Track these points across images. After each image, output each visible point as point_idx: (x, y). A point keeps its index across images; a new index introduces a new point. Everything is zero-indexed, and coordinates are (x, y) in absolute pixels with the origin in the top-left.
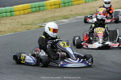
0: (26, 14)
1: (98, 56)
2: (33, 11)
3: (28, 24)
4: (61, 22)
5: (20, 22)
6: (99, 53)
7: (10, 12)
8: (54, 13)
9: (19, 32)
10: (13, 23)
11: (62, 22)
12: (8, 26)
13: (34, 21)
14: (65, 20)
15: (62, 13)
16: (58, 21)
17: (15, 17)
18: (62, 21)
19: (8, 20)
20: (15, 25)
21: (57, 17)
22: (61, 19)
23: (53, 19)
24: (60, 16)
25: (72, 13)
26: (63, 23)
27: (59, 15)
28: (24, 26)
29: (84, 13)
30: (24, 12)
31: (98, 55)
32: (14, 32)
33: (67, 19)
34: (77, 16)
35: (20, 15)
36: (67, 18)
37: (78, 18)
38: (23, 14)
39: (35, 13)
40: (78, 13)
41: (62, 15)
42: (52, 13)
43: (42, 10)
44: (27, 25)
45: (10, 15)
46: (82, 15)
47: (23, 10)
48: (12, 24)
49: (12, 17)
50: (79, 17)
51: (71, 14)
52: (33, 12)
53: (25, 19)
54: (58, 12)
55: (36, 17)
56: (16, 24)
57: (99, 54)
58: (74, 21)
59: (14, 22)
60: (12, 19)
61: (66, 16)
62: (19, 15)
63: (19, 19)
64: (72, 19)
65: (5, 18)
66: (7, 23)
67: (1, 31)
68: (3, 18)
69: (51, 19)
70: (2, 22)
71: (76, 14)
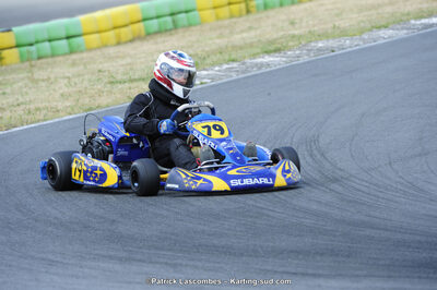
0: (126, 42)
1: (397, 182)
2: (152, 30)
3: (136, 77)
4: (256, 65)
5: (107, 73)
6: (400, 174)
7: (68, 38)
8: (232, 33)
9: (102, 107)
10: (79, 75)
11: (261, 66)
12: (60, 88)
14: (271, 59)
15: (258, 32)
16: (244, 64)
17: (85, 55)
18: (259, 60)
19: (62, 69)
20: (86, 83)
21: (241, 48)
22: (254, 56)
23: (227, 57)
24: (251, 45)
25: (296, 32)
26: (264, 70)
27: (248, 41)
28: (120, 86)
29: (338, 28)
30: (118, 36)
31: (398, 179)
33: (277, 54)
34: (316, 41)
35: (105, 46)
36: (278, 50)
37: (320, 50)
38: (114, 41)
39: (160, 39)
40: (316, 28)
41: (259, 41)
42: (221, 36)
43: (184, 27)
44: (132, 81)
45: (67, 50)
46: (334, 38)
47: (115, 28)
48: (76, 80)
49: (74, 56)
50: (320, 45)
51: (293, 36)
52: (149, 35)
53: (124, 62)
54: (242, 31)
56: (90, 81)
57: (401, 177)
58: (306, 59)
59: (83, 75)
60: (74, 64)
61: (272, 42)
62: (99, 48)
63: (101, 63)
64: (297, 52)
65: (50, 60)
66: (56, 78)
67: (38, 109)
68: (43, 61)
69: (218, 55)
70: (39, 74)
71: (310, 32)
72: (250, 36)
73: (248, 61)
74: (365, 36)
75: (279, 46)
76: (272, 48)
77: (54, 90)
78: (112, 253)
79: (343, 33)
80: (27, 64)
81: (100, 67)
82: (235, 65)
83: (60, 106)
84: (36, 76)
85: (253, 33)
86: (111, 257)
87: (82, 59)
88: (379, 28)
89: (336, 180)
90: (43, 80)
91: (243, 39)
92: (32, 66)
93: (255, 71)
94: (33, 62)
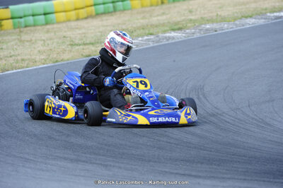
0: (82, 19)
1: (253, 118)
2: (100, 12)
3: (88, 42)
4: (166, 38)
5: (69, 39)
6: (255, 113)
7: (45, 14)
8: (150, 16)
9: (64, 61)
10: (51, 39)
11: (168, 38)
12: (38, 47)
13: (101, 36)
14: (176, 34)
15: (168, 16)
16: (158, 36)
17: (55, 26)
18: (168, 35)
19: (39, 35)
20: (55, 45)
21: (156, 26)
22: (165, 32)
23: (147, 32)
24: (163, 25)
25: (193, 17)
26: (170, 41)
27: (162, 22)
28: (77, 47)
29: (220, 16)
30: (78, 15)
31: (253, 116)
32: (54, 62)
33: (179, 32)
34: (205, 24)
35: (69, 20)
36: (180, 29)
37: (207, 30)
38: (74, 18)
39: (105, 18)
40: (206, 16)
41: (169, 22)
42: (144, 18)
43: (120, 10)
44: (85, 44)
45: (44, 22)
46: (217, 22)
47: (75, 9)
48: (49, 42)
49: (48, 27)
50: (208, 26)
51: (191, 20)
52: (98, 15)
53: (80, 32)
54: (158, 15)
55: (107, 26)
56: (58, 43)
57: (255, 115)
58: (197, 35)
59: (53, 39)
60: (48, 31)
61: (176, 23)
62: (64, 22)
63: (65, 32)
64: (193, 31)
65: (32, 28)
66: (36, 40)
67: (23, 60)
68: (28, 28)
69: (142, 30)
70: (25, 37)
71: (202, 18)
72: (163, 19)
73: (160, 35)
74: (237, 22)
75: (181, 26)
76: (176, 27)
77: (34, 48)
78: (66, 156)
79: (223, 20)
80: (18, 30)
81: (65, 34)
82: (152, 37)
83: (38, 58)
84: (23, 38)
85: (164, 17)
86: (65, 159)
87: (53, 28)
88: (246, 17)
89: (213, 115)
90: (27, 41)
91: (158, 20)
92: (21, 32)
93: (165, 42)
94: (22, 29)
